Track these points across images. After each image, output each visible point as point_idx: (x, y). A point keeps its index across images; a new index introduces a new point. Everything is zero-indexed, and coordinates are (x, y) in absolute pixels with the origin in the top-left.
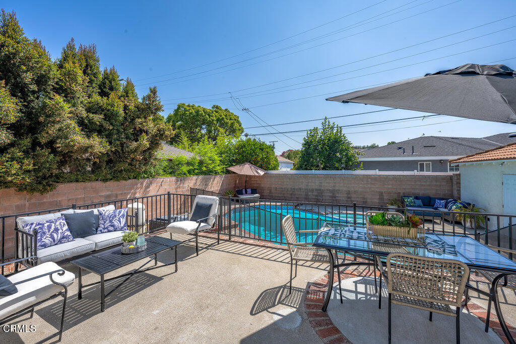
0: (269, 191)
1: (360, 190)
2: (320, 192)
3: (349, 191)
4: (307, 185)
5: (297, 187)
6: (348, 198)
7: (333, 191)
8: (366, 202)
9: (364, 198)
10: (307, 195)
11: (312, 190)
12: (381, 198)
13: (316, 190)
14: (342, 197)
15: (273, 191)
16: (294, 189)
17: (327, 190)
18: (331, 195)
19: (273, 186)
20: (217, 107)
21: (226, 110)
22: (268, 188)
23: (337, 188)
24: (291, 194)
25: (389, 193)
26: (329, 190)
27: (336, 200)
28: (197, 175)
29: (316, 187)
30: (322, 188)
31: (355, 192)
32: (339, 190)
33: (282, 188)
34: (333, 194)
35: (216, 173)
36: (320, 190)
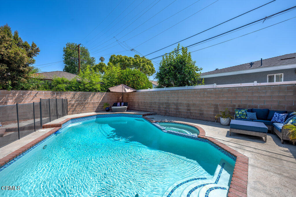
0: (138, 105)
1: (198, 102)
2: (168, 104)
3: (189, 104)
4: (160, 100)
5: (153, 101)
6: (189, 110)
7: (177, 104)
8: (203, 114)
9: (201, 110)
10: (159, 107)
11: (163, 104)
12: (216, 111)
13: (165, 103)
14: (183, 109)
15: (140, 105)
16: (152, 103)
17: (173, 103)
18: (175, 107)
19: (140, 101)
20: (137, 56)
21: (143, 57)
22: (137, 102)
23: (179, 102)
24: (150, 107)
25: (225, 106)
26: (174, 103)
27: (179, 112)
28: (75, 91)
29: (166, 101)
30: (169, 102)
31: (194, 105)
32: (181, 103)
33: (144, 102)
34: (177, 106)
35: (96, 91)
36: (168, 103)
